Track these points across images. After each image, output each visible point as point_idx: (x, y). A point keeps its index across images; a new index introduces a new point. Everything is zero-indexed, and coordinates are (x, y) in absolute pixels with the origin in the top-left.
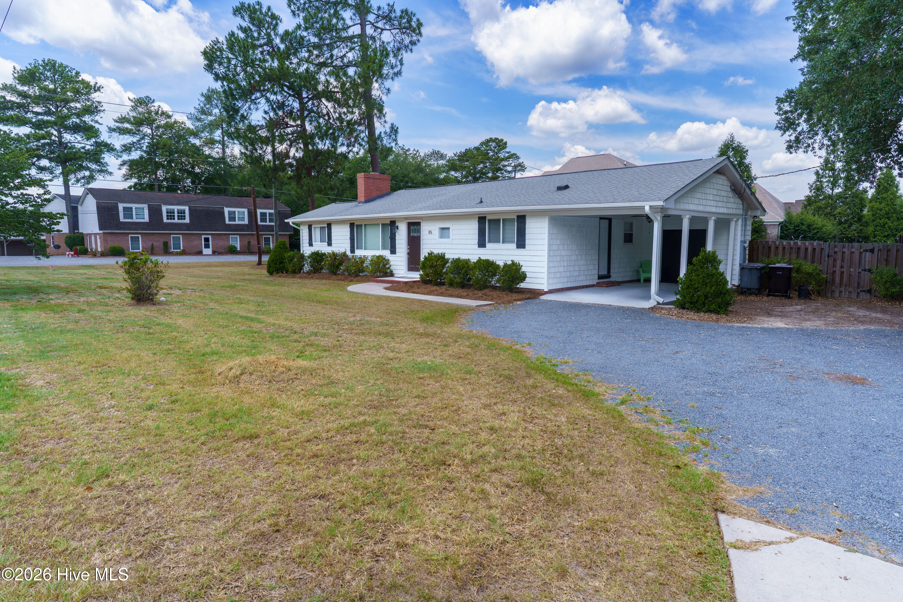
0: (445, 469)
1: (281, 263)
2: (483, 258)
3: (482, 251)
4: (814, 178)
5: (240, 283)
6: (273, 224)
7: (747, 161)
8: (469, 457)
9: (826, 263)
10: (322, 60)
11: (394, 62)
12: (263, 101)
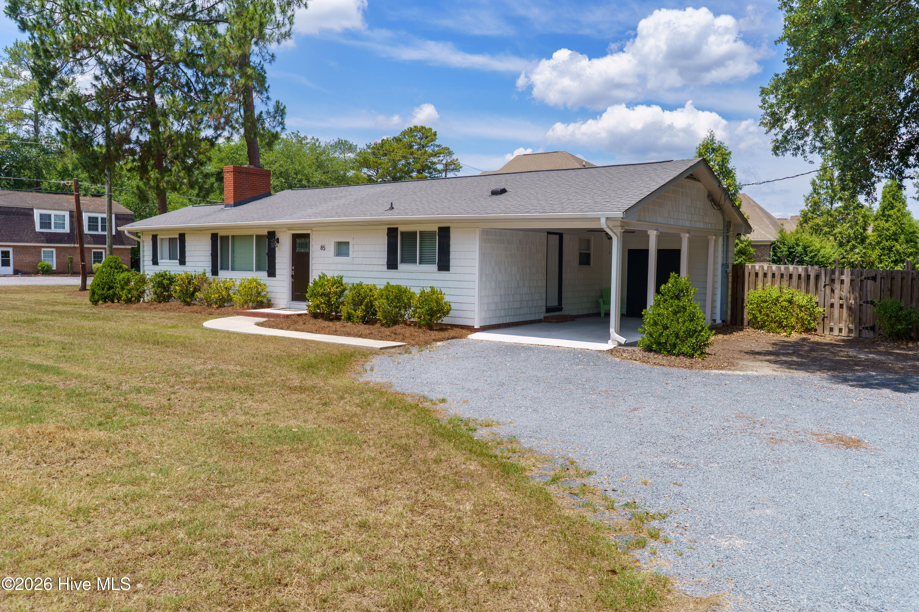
0: (279, 591)
1: (110, 288)
2: (393, 283)
3: (392, 273)
4: (810, 189)
5: (45, 317)
6: (106, 233)
7: (730, 166)
8: (318, 571)
9: (823, 293)
10: (180, 12)
11: (281, 19)
12: (92, 61)
